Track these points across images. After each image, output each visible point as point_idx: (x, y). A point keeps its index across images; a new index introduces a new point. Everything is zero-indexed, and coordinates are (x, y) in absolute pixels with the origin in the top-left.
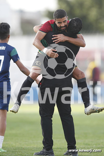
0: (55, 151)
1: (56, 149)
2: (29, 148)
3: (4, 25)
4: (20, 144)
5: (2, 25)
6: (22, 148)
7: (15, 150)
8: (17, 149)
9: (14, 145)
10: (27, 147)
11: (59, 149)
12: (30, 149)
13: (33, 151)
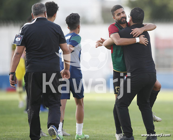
0: (136, 138)
1: (136, 136)
2: (109, 135)
3: (72, 16)
4: (101, 131)
5: (71, 15)
6: (102, 135)
7: (96, 137)
8: (98, 137)
9: (95, 132)
10: (108, 134)
11: (139, 136)
12: (110, 137)
13: (113, 138)
